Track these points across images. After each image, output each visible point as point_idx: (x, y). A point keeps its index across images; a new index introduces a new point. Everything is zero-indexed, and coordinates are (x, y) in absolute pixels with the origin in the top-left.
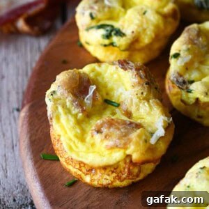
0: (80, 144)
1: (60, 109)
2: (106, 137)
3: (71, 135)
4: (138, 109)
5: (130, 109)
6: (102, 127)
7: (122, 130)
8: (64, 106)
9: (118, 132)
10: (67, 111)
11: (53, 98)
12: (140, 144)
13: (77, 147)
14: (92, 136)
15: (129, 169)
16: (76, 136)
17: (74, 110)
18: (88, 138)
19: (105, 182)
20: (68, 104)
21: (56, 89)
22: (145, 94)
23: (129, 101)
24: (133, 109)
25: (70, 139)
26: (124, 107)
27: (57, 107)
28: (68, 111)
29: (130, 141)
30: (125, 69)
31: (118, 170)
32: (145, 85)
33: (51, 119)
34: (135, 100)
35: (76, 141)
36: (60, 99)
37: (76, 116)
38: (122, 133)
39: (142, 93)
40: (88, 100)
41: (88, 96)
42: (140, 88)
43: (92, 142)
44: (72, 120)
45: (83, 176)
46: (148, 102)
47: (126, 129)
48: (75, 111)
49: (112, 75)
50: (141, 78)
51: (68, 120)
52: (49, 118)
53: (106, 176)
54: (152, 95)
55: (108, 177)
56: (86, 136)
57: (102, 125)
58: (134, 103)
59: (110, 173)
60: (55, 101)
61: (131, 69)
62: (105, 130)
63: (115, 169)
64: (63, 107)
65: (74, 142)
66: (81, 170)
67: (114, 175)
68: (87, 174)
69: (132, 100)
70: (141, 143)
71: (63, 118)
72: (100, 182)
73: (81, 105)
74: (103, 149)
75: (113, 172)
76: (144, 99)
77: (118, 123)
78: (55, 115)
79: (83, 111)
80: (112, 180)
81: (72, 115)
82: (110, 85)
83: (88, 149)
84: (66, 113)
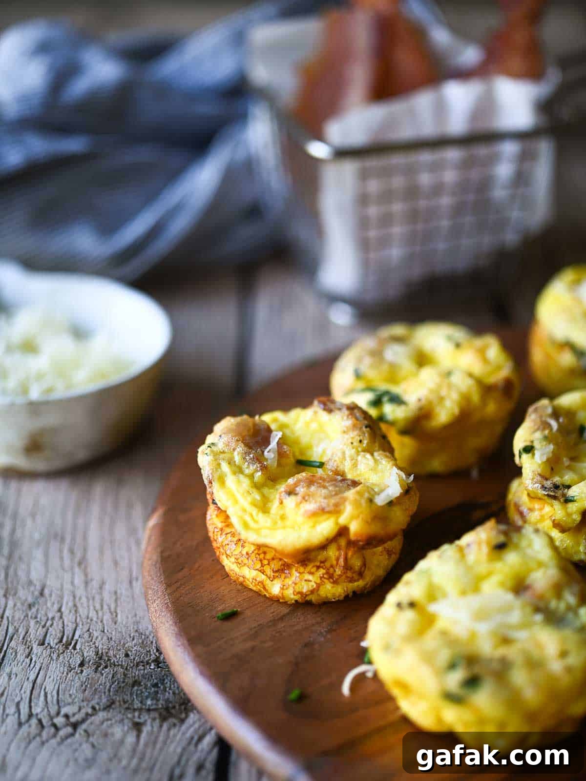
0: (261, 517)
1: (225, 467)
2: (304, 498)
3: (245, 502)
4: (355, 465)
5: (341, 468)
6: (297, 487)
7: (330, 488)
8: (231, 462)
9: (324, 491)
10: (237, 470)
11: (212, 451)
12: (360, 504)
13: (256, 522)
14: (281, 503)
15: (346, 559)
16: (254, 504)
17: (248, 467)
18: (275, 506)
19: (305, 588)
20: (237, 458)
21: (215, 441)
22: (365, 442)
23: (340, 454)
24: (347, 467)
25: (245, 511)
26: (330, 466)
27: (219, 465)
28: (239, 470)
29: (345, 500)
30: (330, 411)
31: (328, 564)
32: (364, 429)
33: (211, 482)
34: (350, 452)
35: (254, 511)
36: (223, 452)
37: (251, 476)
38: (330, 491)
39: (361, 441)
40: (270, 453)
41: (270, 447)
42: (356, 433)
43: (281, 512)
44: (246, 482)
45: (268, 582)
46: (372, 455)
47: (336, 486)
48: (249, 469)
49: (307, 424)
50: (357, 419)
51: (239, 482)
52: (206, 482)
53: (307, 576)
54: (377, 444)
55: (310, 577)
56: (270, 504)
57: (296, 485)
58: (347, 456)
59: (315, 569)
60: (216, 455)
61: (340, 409)
62: (302, 490)
63: (322, 562)
64: (229, 463)
65: (252, 516)
66: (263, 572)
67: (322, 571)
68: (274, 578)
69: (344, 453)
70: (363, 502)
71: (231, 480)
72: (298, 590)
73: (259, 459)
74: (300, 519)
75: (318, 567)
76: (364, 451)
77: (324, 480)
78: (216, 476)
79: (264, 468)
80: (319, 581)
81: (246, 476)
82: (305, 440)
83: (275, 523)
84: (234, 473)
